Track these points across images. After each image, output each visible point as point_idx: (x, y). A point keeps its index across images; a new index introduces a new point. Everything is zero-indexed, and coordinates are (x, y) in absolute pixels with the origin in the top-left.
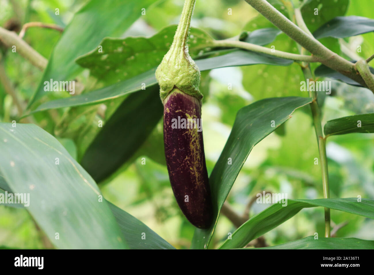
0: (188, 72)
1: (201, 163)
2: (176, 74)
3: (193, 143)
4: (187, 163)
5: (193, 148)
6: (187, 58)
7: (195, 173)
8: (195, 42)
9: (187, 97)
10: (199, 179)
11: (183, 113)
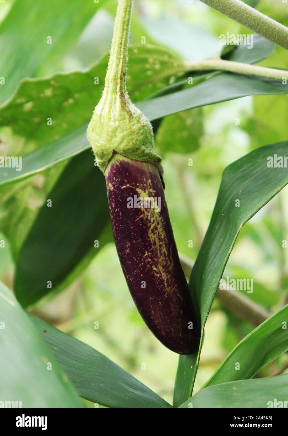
0: (131, 128)
1: (170, 259)
2: (113, 135)
3: (153, 231)
4: (148, 262)
5: (154, 238)
6: (127, 108)
7: (161, 274)
8: (157, 67)
9: (135, 164)
10: (169, 283)
11: (133, 188)
